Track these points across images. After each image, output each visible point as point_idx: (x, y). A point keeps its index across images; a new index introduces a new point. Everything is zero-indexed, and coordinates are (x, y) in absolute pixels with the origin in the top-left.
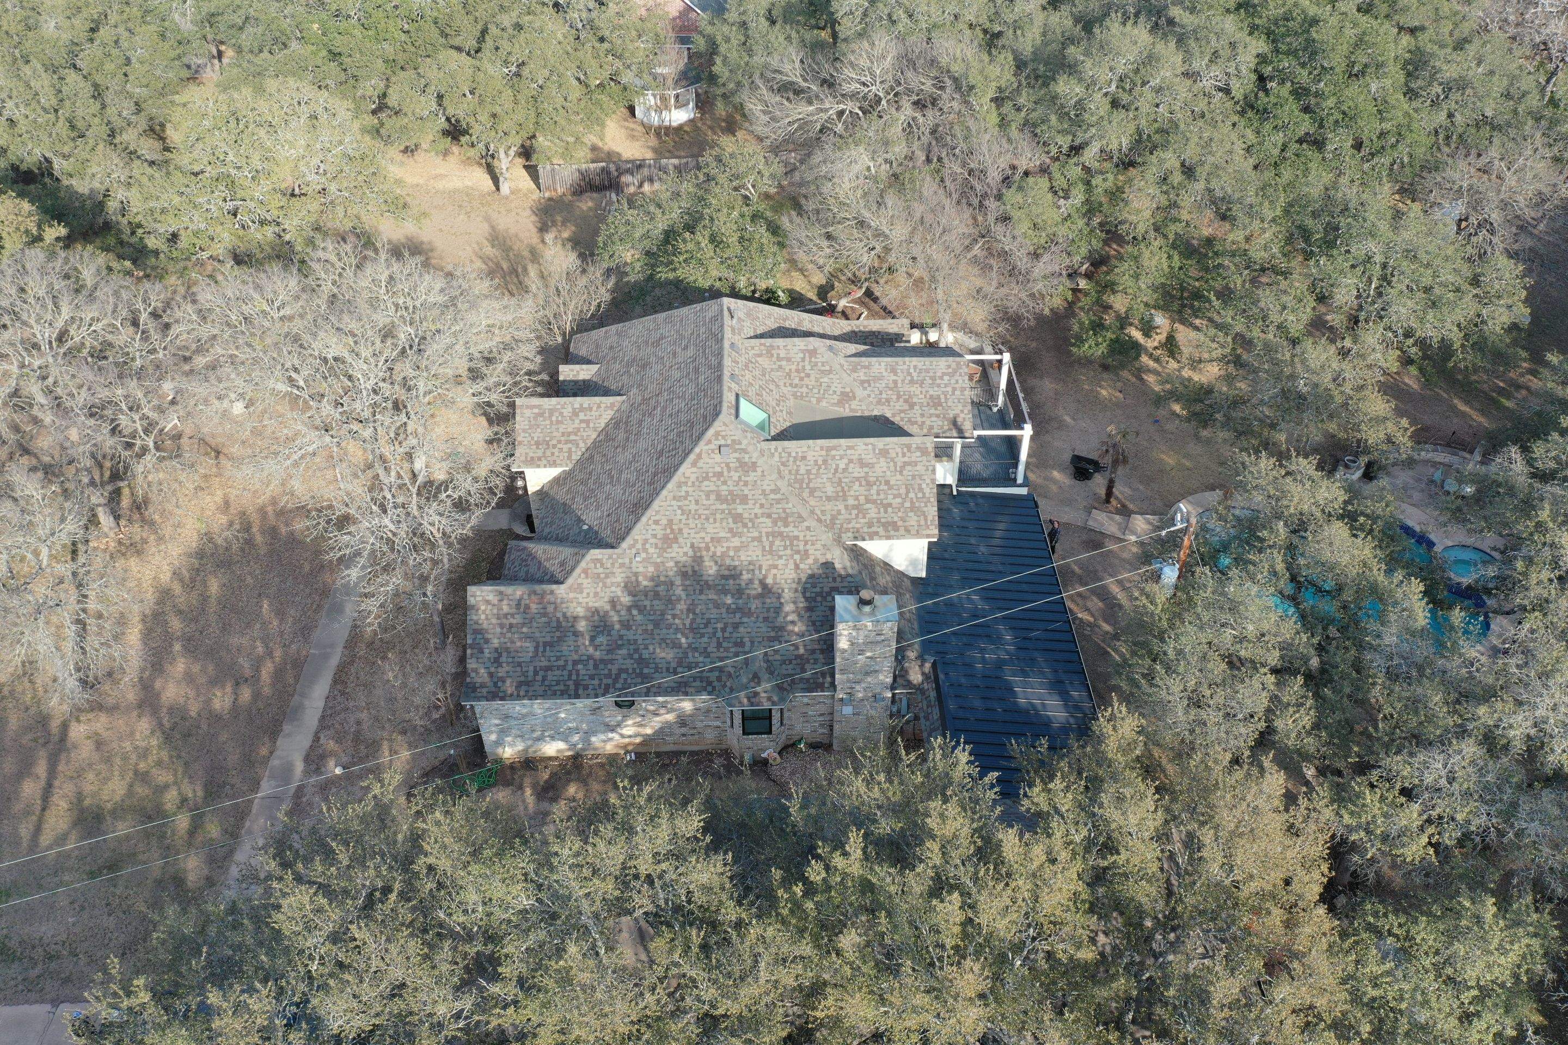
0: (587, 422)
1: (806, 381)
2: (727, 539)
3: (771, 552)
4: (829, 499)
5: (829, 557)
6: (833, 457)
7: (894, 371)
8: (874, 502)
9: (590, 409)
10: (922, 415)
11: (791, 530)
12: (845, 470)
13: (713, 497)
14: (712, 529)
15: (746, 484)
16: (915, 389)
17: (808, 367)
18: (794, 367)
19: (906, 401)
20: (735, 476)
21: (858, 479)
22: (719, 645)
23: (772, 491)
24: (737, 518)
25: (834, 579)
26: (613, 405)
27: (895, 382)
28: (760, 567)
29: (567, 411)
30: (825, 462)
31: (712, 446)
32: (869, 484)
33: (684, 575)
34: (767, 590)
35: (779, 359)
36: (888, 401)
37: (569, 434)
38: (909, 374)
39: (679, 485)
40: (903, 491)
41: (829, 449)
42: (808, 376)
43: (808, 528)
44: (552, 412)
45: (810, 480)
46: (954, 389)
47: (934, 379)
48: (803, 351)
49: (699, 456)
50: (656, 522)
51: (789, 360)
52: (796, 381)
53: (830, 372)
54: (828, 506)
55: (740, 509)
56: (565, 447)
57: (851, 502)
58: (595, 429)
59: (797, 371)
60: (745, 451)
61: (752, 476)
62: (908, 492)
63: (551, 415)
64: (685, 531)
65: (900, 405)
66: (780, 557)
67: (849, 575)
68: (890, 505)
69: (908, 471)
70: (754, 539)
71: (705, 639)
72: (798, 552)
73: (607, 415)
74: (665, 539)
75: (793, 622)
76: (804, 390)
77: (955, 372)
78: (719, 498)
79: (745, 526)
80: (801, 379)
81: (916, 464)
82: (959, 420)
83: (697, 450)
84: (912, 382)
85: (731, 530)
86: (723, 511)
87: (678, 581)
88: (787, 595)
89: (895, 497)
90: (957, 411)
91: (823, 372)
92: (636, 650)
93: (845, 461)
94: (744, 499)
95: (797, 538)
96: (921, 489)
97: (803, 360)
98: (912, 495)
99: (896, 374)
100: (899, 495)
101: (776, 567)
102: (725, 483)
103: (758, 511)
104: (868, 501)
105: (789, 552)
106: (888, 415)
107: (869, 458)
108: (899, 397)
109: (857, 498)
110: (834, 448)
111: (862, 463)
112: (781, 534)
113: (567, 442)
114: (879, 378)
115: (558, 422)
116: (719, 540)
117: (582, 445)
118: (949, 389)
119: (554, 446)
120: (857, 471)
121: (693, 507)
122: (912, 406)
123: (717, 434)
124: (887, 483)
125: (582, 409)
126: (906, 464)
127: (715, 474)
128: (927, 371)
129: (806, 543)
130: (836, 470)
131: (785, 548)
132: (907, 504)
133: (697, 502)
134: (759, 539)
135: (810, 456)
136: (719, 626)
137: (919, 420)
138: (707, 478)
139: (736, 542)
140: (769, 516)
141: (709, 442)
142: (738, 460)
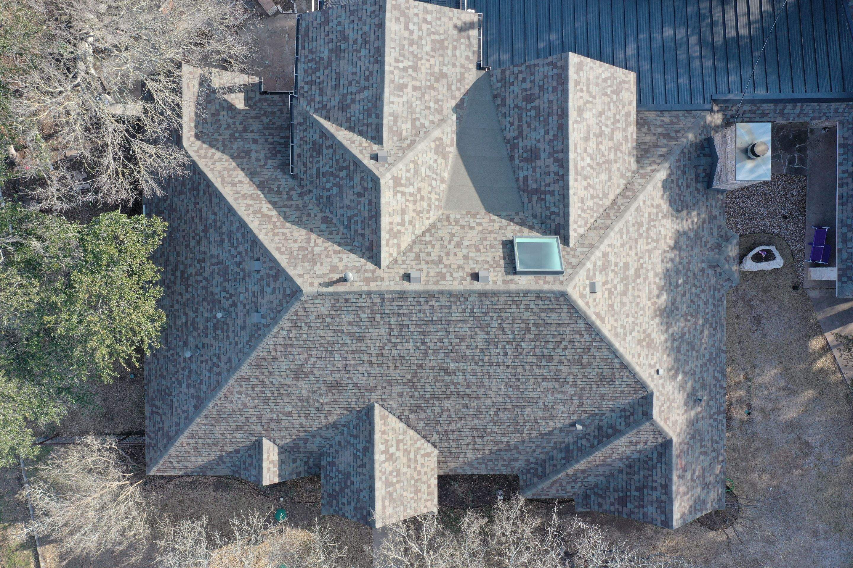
0: (398, 442)
1: (424, 193)
2: (650, 284)
3: (657, 241)
4: (610, 179)
5: (660, 185)
6: (583, 168)
7: (402, 87)
8: (613, 131)
9: (387, 441)
10: (454, 65)
11: (645, 219)
12: (592, 159)
13: (625, 300)
14: (644, 301)
15: (616, 264)
16: (424, 66)
17: (411, 189)
18: (411, 206)
19: (437, 81)
20: (611, 275)
21: (598, 145)
22: (703, 291)
23: (622, 237)
24: (637, 275)
25: (672, 181)
26: (383, 418)
27: (415, 88)
28: (665, 251)
29: (388, 467)
30: (586, 178)
31: (591, 300)
32: (601, 134)
33: (669, 325)
34: (676, 247)
35: (402, 224)
36: (437, 101)
37: (409, 460)
38: (405, 69)
39: (617, 335)
40: (606, 99)
41: (577, 173)
42: (419, 190)
43: (644, 202)
44: (388, 484)
45: (598, 196)
46: (425, 21)
47: (411, 43)
48: (395, 193)
49: (598, 315)
50: (639, 356)
51: (403, 212)
52: (425, 205)
53: (416, 163)
54: (615, 180)
55: (632, 271)
56: (420, 461)
57: (612, 156)
58: (405, 433)
59: (415, 202)
60: (595, 265)
61: (612, 258)
62: (606, 94)
63: (392, 484)
64: (645, 326)
65: (442, 87)
66: (660, 231)
67: (670, 168)
68: (615, 115)
69: (594, 90)
70: (650, 258)
71: (700, 303)
72: (657, 214)
73: (394, 422)
74: (648, 346)
75: (693, 222)
76: (433, 196)
77: (403, 14)
78: (624, 293)
79: (642, 265)
80: (422, 198)
81: (588, 79)
82: (459, 23)
83: (593, 318)
84: (415, 68)
85: (645, 280)
86: (633, 288)
87: (671, 331)
88: (679, 227)
89: (609, 109)
90: (450, 25)
91: (416, 172)
92: (705, 364)
93: (585, 155)
94: (626, 266)
95: (650, 214)
96: (605, 80)
97: (404, 194)
98: (609, 91)
99: (405, 86)
100: (609, 103)
101: (665, 236)
102: (615, 287)
103: (632, 253)
104: (611, 139)
105: (657, 223)
106: (453, 103)
107: (583, 127)
108: (432, 87)
109: (610, 149)
110: (576, 166)
111: (586, 139)
112: (648, 230)
113: (416, 461)
114: (409, 105)
115: (398, 475)
116: (650, 292)
117: (418, 444)
118: (425, 26)
119: (419, 473)
120: (592, 144)
121: (630, 319)
122: (444, 75)
123: (583, 296)
124: (601, 114)
125: (386, 452)
126: (588, 92)
127: (610, 298)
128: (402, 47)
129: (652, 206)
130: (591, 167)
131: (655, 226)
132: (615, 97)
133: (627, 316)
134: (650, 251)
135: (582, 193)
136: (693, 290)
137: (458, 69)
138: (612, 306)
139: (651, 274)
140: (636, 241)
141: (587, 304)
142: (600, 273)
